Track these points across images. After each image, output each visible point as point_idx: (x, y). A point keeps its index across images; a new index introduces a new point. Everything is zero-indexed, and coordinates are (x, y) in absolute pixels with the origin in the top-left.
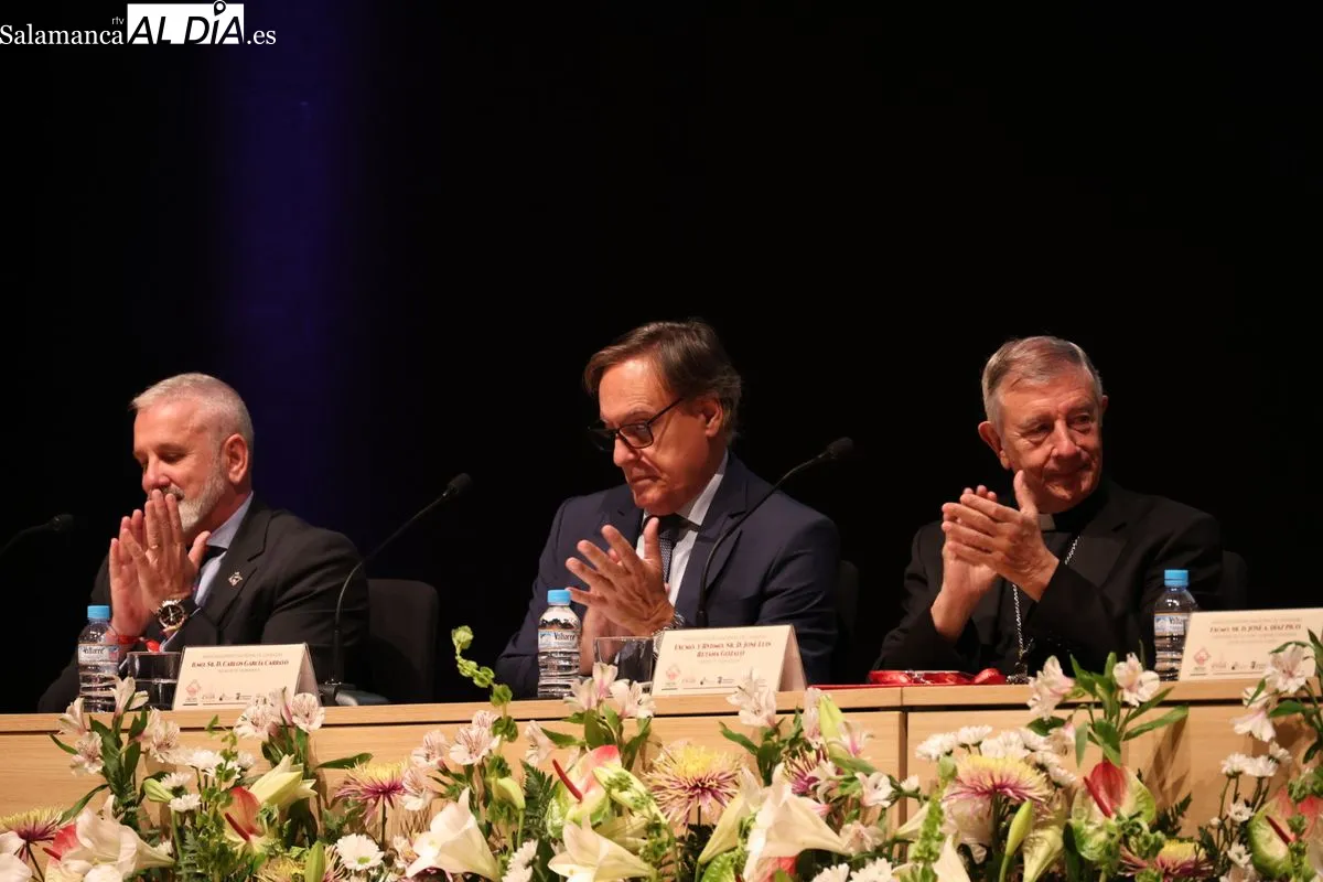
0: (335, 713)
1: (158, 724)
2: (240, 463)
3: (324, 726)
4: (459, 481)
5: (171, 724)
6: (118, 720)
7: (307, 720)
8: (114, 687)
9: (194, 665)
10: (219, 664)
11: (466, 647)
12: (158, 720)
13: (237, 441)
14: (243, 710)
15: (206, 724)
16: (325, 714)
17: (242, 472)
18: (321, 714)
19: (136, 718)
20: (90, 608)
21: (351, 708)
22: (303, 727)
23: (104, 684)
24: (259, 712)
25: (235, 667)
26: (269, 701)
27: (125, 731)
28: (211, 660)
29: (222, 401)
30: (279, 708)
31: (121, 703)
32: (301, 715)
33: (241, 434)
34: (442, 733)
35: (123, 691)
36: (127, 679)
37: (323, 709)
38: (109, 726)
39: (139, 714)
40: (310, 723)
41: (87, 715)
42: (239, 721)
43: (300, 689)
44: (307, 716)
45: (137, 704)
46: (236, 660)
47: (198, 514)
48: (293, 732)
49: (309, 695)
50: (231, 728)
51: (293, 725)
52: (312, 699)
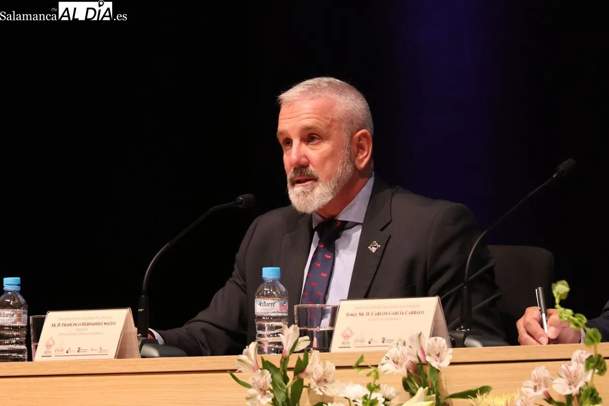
0: (461, 354)
1: (317, 363)
2: (365, 154)
3: (452, 364)
4: (566, 165)
5: (328, 363)
6: (285, 360)
7: (438, 359)
8: (282, 333)
9: (348, 315)
10: (368, 314)
11: (564, 298)
12: (318, 360)
13: (364, 135)
14: (386, 352)
15: (353, 364)
16: (453, 354)
17: (366, 160)
18: (450, 355)
19: (299, 359)
20: (264, 269)
21: (476, 349)
22: (435, 364)
23: (276, 331)
24: (399, 353)
25: (382, 316)
26: (408, 344)
27: (290, 369)
28: (362, 311)
29: (353, 100)
30: (416, 349)
31: (287, 347)
32: (434, 355)
33: (366, 129)
34: (547, 368)
35: (289, 335)
36: (293, 326)
37: (451, 350)
38: (278, 365)
39: (302, 356)
40: (441, 361)
41: (259, 356)
42: (384, 360)
43: (434, 334)
44: (438, 355)
45: (300, 347)
46: (382, 310)
47: (333, 194)
48: (428, 369)
49: (439, 339)
50: (377, 366)
51: (427, 364)
52: (442, 341)
